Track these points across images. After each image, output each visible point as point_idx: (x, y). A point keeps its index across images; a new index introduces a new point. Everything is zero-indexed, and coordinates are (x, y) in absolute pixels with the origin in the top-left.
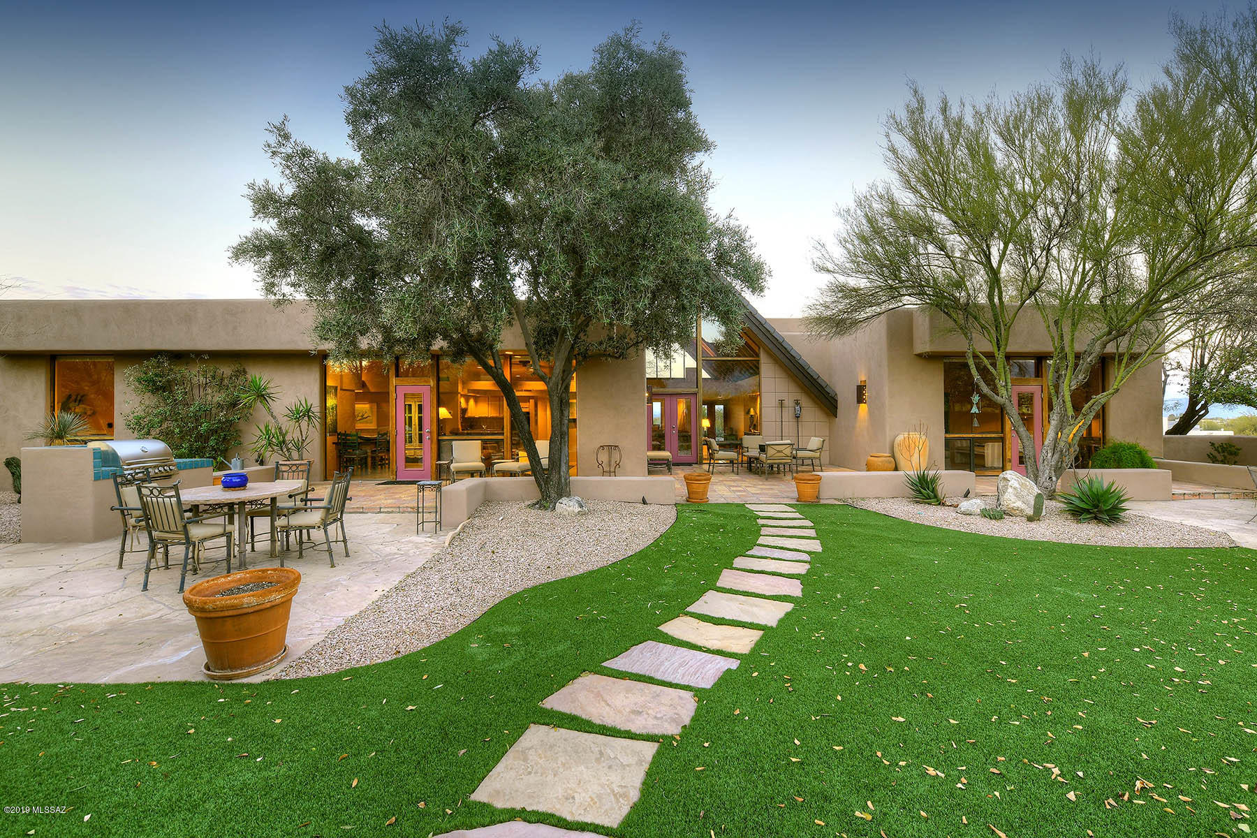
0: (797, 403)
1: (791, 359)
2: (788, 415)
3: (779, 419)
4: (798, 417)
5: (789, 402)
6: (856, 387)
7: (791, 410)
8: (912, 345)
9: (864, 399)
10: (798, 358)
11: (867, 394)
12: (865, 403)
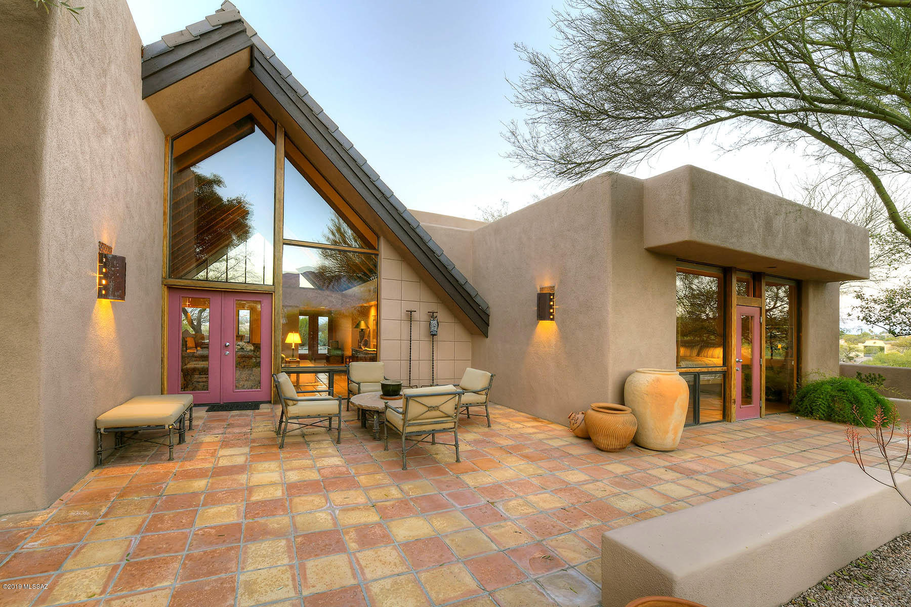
0: (432, 315)
1: (429, 254)
2: (419, 330)
3: (406, 336)
4: (433, 335)
5: (421, 315)
6: (536, 295)
7: (423, 325)
8: (642, 233)
9: (551, 314)
10: (438, 252)
11: (557, 307)
12: (552, 320)
